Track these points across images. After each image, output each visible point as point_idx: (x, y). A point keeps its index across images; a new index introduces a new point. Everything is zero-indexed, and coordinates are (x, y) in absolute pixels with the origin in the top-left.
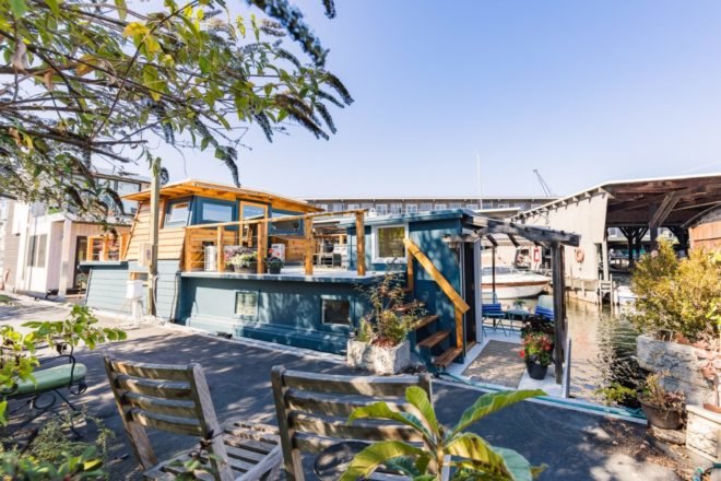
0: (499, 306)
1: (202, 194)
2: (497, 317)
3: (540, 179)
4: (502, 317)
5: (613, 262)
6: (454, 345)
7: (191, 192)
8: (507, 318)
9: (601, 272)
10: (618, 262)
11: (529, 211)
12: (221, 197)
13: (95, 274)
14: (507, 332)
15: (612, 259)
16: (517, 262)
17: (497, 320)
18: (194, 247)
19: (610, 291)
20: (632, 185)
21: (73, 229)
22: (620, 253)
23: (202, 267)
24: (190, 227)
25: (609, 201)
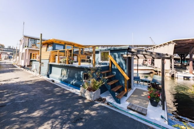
0: (139, 77)
1: (55, 42)
2: (139, 81)
3: (152, 40)
4: (140, 81)
5: (175, 64)
6: (124, 90)
7: (53, 42)
8: (142, 81)
9: (171, 67)
10: (177, 64)
11: (148, 49)
12: (60, 43)
13: (33, 62)
14: (142, 86)
15: (175, 63)
16: (143, 63)
17: (138, 82)
18: (53, 56)
19: (174, 73)
20: (183, 40)
21: (29, 51)
22: (177, 62)
23: (55, 62)
24: (52, 51)
25: (175, 45)
